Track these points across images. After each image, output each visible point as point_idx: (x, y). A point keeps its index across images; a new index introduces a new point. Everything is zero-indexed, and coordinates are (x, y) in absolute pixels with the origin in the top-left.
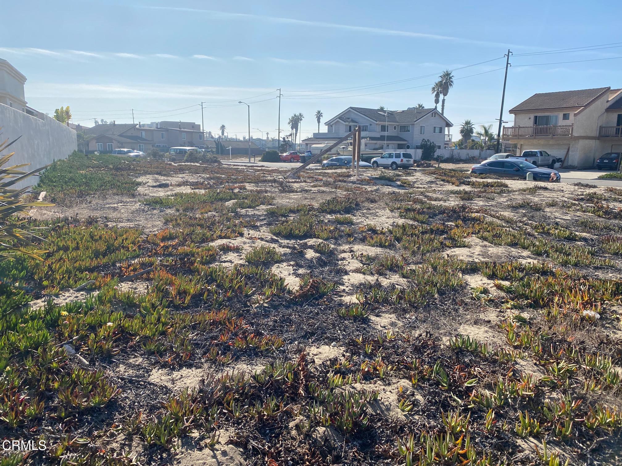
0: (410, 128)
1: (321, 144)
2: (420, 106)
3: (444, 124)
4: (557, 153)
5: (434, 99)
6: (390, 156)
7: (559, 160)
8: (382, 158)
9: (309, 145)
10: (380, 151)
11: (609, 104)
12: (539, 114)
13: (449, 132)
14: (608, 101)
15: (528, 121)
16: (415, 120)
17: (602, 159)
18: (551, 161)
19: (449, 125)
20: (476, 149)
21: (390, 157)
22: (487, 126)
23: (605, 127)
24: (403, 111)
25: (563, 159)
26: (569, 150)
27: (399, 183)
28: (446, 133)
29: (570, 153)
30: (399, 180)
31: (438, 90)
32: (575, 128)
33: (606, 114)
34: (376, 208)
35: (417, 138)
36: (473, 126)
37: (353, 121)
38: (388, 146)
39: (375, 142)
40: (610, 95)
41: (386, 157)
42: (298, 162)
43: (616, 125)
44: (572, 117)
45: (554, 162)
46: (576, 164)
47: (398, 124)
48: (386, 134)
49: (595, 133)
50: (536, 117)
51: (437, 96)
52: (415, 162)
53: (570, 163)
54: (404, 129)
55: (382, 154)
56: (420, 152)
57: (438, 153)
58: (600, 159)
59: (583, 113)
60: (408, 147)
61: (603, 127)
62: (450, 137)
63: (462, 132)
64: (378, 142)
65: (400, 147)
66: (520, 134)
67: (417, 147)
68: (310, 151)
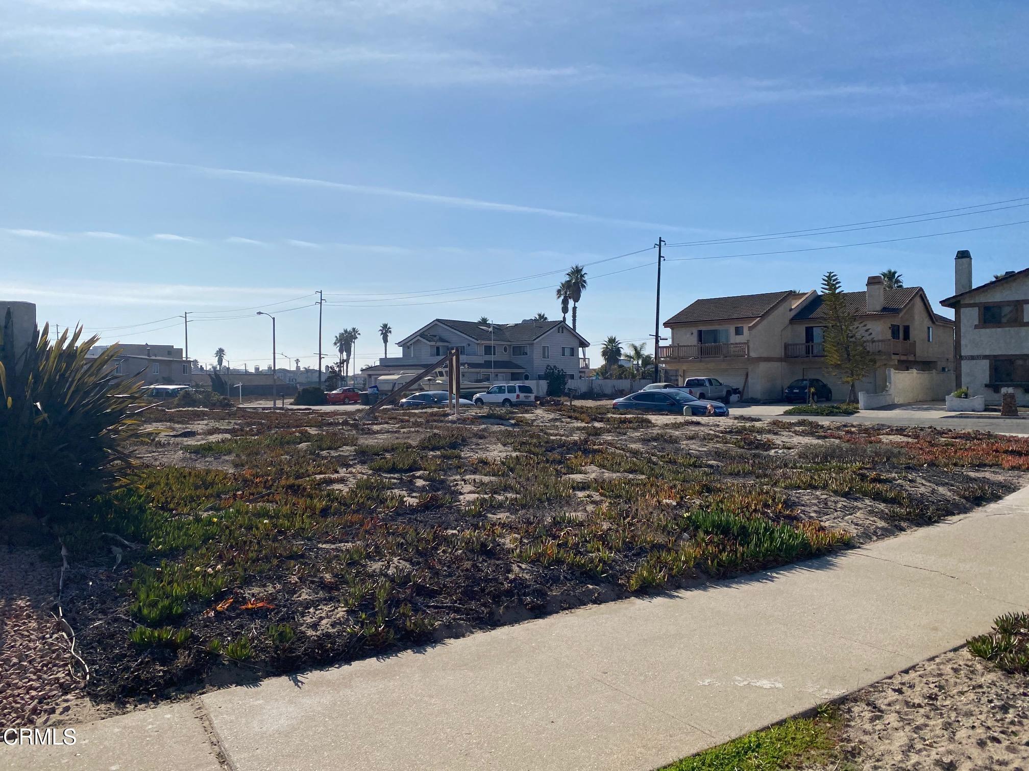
0: (528, 350)
1: (393, 374)
2: (542, 317)
3: (577, 343)
4: (732, 381)
5: (561, 306)
6: (501, 390)
7: (736, 391)
8: (488, 393)
9: (373, 377)
10: (486, 384)
11: (793, 314)
12: (703, 328)
13: (584, 355)
14: (791, 310)
15: (690, 338)
16: (535, 337)
17: (791, 388)
18: (724, 393)
19: (584, 344)
20: (626, 378)
21: (500, 392)
22: (638, 344)
23: (791, 345)
24: (516, 325)
25: (741, 389)
26: (747, 375)
27: (513, 422)
28: (581, 355)
29: (750, 379)
30: (513, 419)
31: (566, 293)
32: (751, 346)
33: (790, 326)
34: (487, 443)
35: (539, 363)
36: (620, 346)
37: (442, 340)
38: (497, 375)
39: (478, 370)
40: (793, 302)
41: (495, 392)
42: (355, 403)
43: (804, 342)
44: (746, 330)
45: (729, 393)
46: (758, 396)
47: (509, 343)
48: (492, 358)
49: (779, 352)
50: (700, 332)
51: (565, 303)
52: (537, 398)
53: (751, 395)
54: (518, 350)
55: (489, 388)
56: (544, 384)
57: (571, 384)
58: (788, 388)
59: (759, 327)
60: (527, 378)
61: (789, 345)
62: (587, 362)
63: (604, 354)
64: (482, 370)
65: (514, 377)
66: (681, 355)
67: (540, 378)
68: (376, 387)
